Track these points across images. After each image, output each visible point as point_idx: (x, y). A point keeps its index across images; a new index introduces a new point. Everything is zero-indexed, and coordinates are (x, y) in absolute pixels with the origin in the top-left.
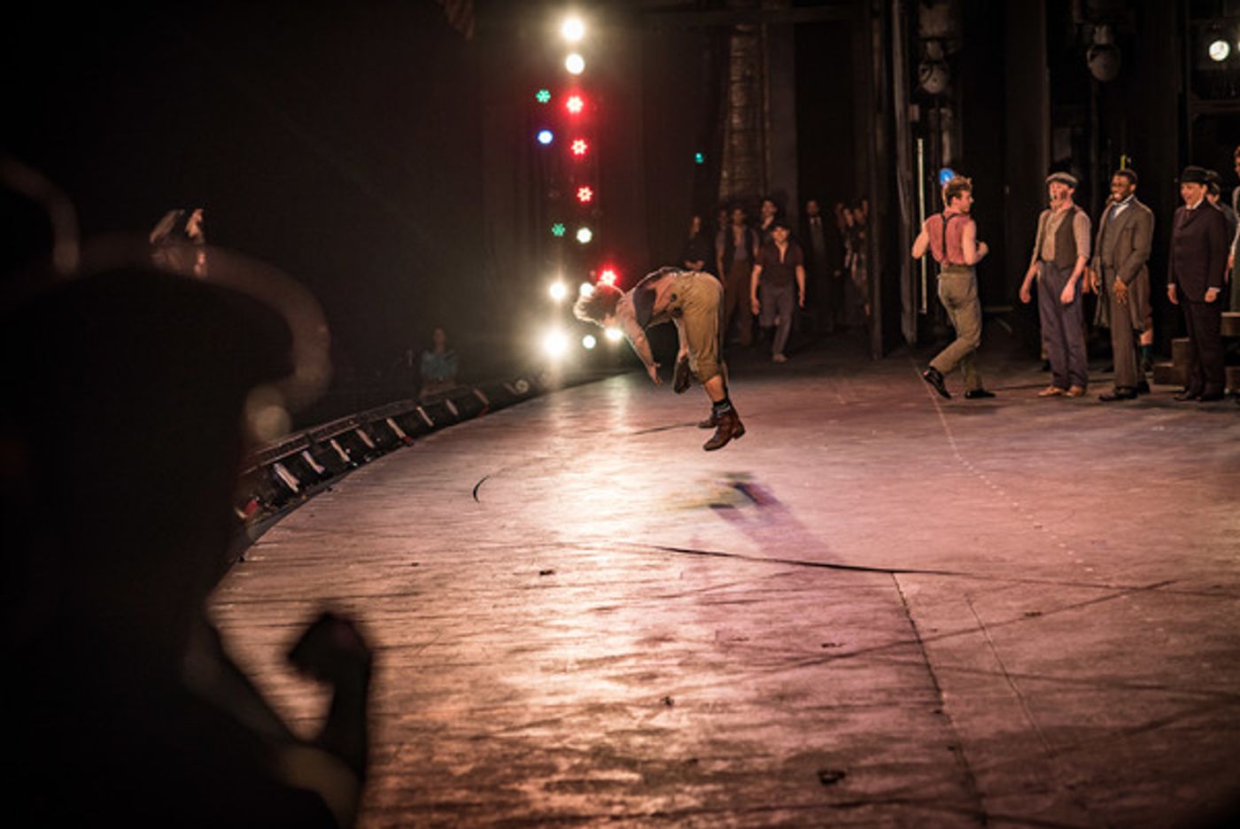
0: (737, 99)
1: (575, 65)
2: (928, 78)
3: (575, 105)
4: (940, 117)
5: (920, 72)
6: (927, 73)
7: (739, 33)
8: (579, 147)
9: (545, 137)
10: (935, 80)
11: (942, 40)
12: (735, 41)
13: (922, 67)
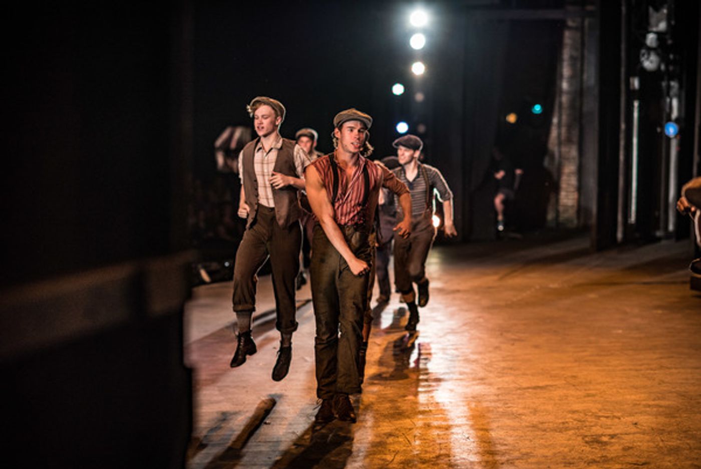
0: (566, 71)
1: (418, 42)
2: (648, 59)
3: (418, 69)
4: (669, 87)
5: (641, 56)
6: (646, 56)
7: (570, 28)
8: (419, 97)
9: (398, 90)
10: (651, 62)
11: (660, 35)
12: (567, 34)
13: (643, 51)
